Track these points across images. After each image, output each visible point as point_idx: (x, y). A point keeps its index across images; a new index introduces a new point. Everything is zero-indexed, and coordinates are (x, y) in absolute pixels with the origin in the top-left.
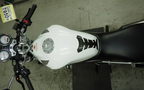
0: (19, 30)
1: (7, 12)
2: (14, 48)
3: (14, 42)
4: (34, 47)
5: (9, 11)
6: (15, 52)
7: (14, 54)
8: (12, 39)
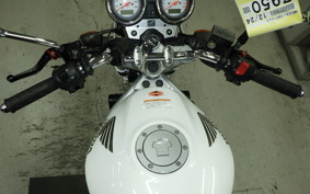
0: (212, 45)
1: (272, 7)
2: (152, 33)
3: (169, 32)
4: (156, 93)
5: (276, 12)
6: (137, 37)
7: (134, 33)
8: (179, 24)
